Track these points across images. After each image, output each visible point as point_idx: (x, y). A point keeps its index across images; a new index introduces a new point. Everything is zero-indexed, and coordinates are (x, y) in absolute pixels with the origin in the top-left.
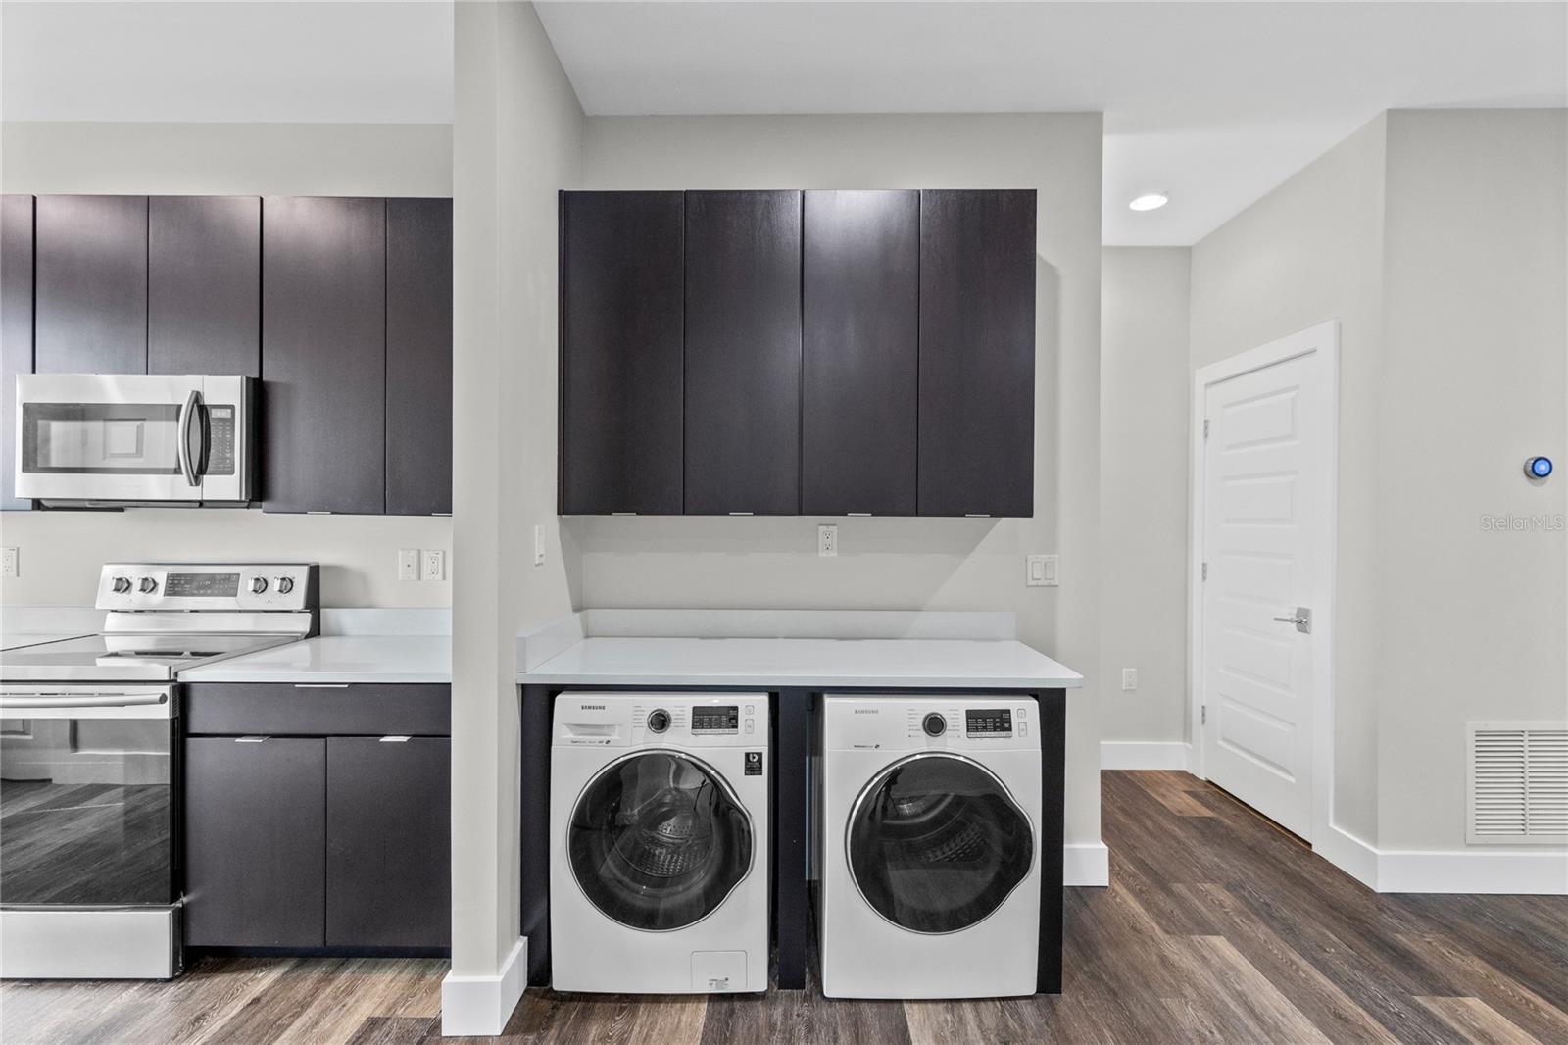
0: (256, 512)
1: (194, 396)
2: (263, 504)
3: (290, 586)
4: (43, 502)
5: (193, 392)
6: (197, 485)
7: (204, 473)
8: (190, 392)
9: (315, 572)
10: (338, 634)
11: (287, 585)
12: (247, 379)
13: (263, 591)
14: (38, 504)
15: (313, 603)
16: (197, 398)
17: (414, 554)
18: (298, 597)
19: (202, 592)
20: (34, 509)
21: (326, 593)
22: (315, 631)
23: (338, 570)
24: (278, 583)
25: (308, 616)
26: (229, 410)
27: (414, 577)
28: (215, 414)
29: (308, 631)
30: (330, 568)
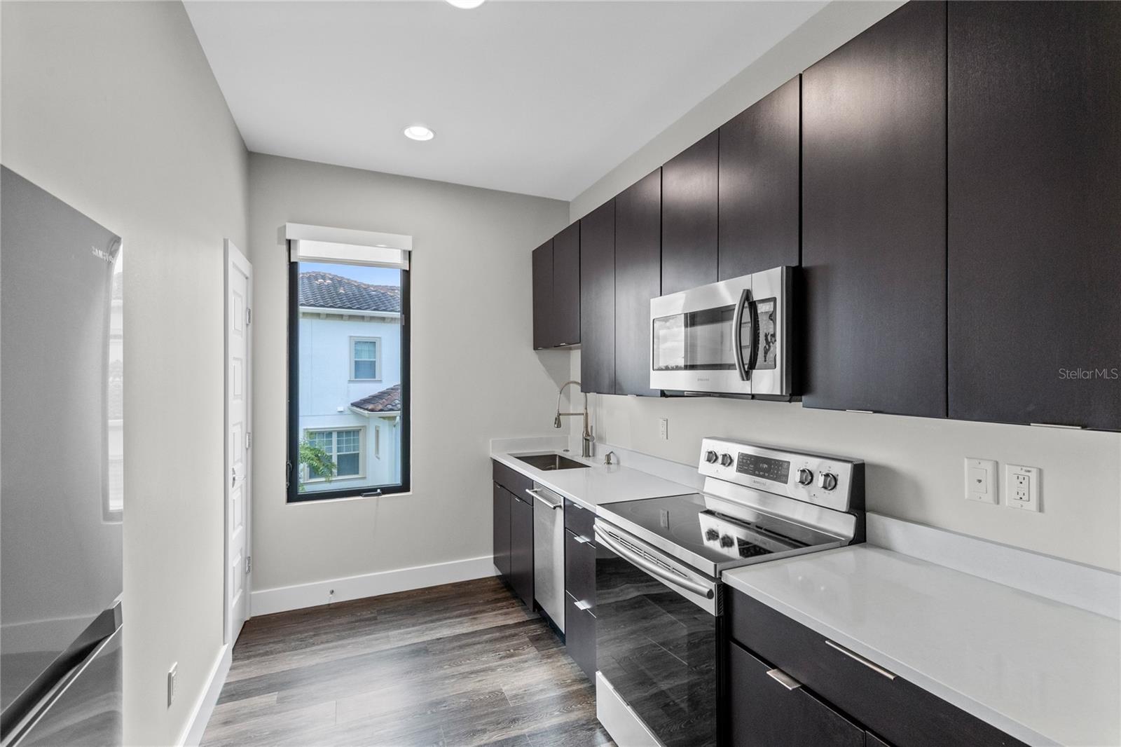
0: (797, 406)
1: (745, 294)
2: (803, 398)
3: (833, 483)
4: (665, 392)
5: (744, 290)
6: (748, 380)
7: (754, 369)
8: (742, 291)
9: (859, 471)
10: (884, 547)
11: (831, 482)
12: (787, 267)
13: (808, 484)
14: (663, 394)
15: (858, 505)
16: (747, 295)
17: (989, 467)
18: (841, 496)
19: (761, 473)
20: (661, 396)
21: (871, 497)
22: (860, 537)
23: (885, 471)
24: (821, 479)
25: (852, 519)
26: (772, 303)
27: (989, 497)
28: (762, 308)
29: (852, 536)
30: (876, 467)
